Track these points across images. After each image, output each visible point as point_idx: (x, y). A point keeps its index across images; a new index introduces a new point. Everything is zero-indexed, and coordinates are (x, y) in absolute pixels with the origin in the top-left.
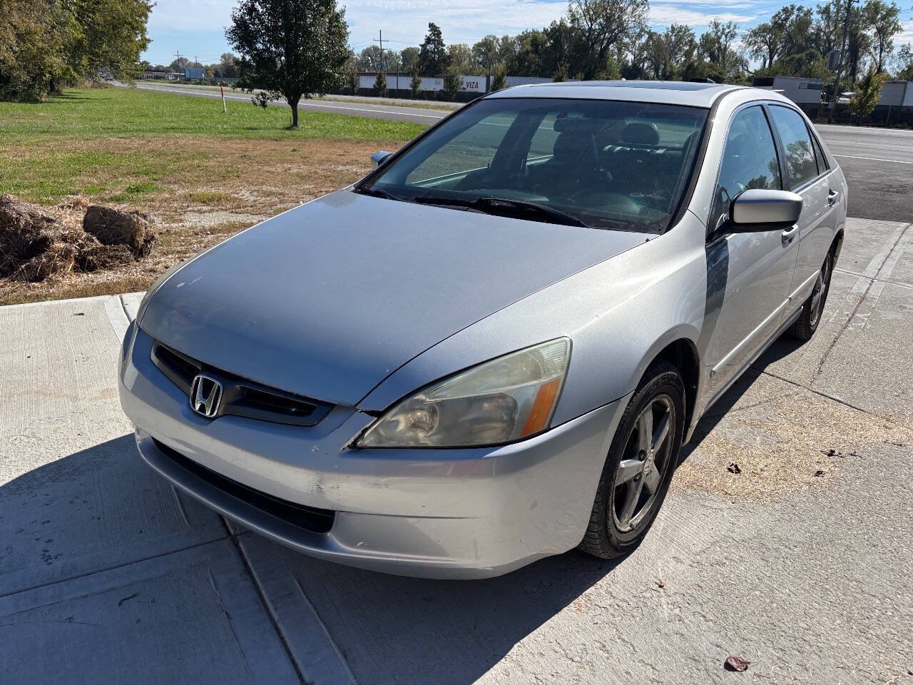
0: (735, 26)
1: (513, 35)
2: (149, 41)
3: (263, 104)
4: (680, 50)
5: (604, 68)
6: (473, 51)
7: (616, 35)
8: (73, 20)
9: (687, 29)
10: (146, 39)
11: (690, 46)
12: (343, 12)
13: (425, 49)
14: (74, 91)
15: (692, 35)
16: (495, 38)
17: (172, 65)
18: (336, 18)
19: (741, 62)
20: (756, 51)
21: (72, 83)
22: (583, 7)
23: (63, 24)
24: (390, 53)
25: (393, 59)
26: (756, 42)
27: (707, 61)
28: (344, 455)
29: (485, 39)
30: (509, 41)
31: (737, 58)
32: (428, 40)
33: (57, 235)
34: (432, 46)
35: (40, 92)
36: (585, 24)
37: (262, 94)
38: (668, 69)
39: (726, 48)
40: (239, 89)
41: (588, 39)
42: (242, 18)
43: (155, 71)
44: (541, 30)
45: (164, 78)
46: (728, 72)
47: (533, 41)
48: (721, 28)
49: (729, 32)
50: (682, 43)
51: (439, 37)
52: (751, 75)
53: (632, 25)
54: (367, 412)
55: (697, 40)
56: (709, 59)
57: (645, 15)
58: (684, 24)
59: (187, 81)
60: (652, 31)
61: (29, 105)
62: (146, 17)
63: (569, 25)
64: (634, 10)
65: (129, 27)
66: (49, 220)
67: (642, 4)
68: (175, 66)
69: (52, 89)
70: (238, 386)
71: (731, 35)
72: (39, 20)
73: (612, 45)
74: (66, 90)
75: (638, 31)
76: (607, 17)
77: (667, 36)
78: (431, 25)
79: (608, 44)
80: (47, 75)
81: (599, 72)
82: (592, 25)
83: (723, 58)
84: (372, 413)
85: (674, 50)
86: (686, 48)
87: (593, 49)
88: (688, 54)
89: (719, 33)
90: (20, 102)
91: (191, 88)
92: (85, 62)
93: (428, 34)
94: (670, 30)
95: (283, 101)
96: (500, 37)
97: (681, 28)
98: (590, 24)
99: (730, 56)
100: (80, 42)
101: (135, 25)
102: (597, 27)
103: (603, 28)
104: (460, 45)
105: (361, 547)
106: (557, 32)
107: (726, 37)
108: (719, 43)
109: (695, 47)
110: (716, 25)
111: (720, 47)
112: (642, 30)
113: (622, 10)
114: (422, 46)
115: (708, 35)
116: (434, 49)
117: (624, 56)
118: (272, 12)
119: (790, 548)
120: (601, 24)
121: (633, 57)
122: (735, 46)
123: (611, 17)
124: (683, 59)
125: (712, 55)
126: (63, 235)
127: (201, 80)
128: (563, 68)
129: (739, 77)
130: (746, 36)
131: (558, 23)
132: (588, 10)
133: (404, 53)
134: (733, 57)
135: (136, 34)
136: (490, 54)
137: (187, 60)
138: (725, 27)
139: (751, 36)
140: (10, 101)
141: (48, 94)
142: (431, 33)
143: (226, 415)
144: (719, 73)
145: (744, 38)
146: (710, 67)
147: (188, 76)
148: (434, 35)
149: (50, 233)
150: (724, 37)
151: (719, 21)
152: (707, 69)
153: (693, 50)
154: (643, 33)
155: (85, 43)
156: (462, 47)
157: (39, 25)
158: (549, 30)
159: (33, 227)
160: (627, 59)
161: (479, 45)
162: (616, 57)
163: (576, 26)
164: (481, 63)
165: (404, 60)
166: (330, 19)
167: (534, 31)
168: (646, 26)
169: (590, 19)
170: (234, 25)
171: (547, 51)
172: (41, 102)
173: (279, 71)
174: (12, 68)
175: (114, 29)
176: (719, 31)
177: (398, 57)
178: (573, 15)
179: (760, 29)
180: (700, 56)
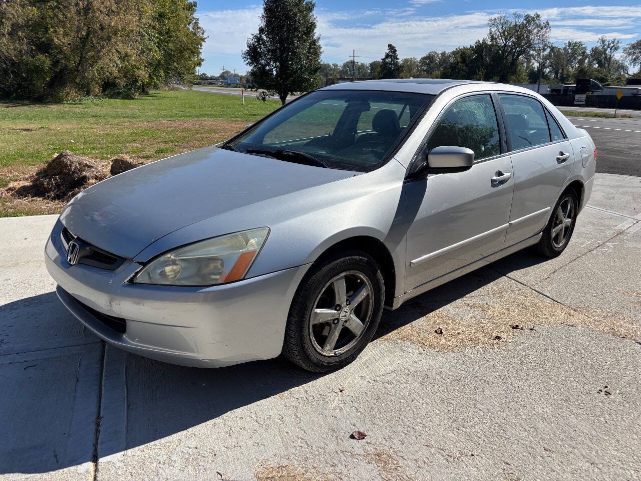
0: (618, 41)
1: (449, 50)
2: (203, 60)
3: (264, 99)
4: (575, 59)
5: (514, 72)
6: (420, 62)
7: (525, 49)
8: (156, 48)
9: (580, 44)
10: (201, 59)
11: (583, 56)
12: (319, 38)
13: (385, 62)
14: (158, 92)
15: (585, 48)
16: (436, 53)
17: (220, 76)
18: (314, 42)
19: (622, 67)
20: (635, 59)
21: (156, 87)
22: (500, 30)
23: (150, 50)
24: (362, 65)
25: (364, 69)
26: (634, 53)
27: (596, 67)
28: (125, 286)
29: (429, 54)
30: (446, 55)
31: (619, 64)
32: (387, 56)
33: (92, 175)
34: (390, 60)
35: (134, 93)
36: (501, 42)
37: (263, 92)
38: (565, 72)
39: (610, 58)
40: (249, 90)
41: (504, 52)
42: (253, 45)
43: (210, 79)
44: (469, 47)
45: (214, 84)
46: (613, 74)
47: (462, 54)
48: (607, 43)
49: (613, 46)
50: (576, 54)
51: (395, 54)
52: (630, 77)
53: (537, 42)
54: (138, 262)
55: (588, 52)
56: (597, 65)
57: (547, 35)
58: (578, 41)
59: (229, 85)
60: (553, 46)
61: (126, 101)
62: (201, 45)
63: (490, 43)
64: (539, 31)
65: (189, 51)
66: (90, 167)
67: (545, 27)
68: (222, 76)
69: (143, 90)
70: (88, 248)
71: (615, 48)
72: (133, 48)
73: (521, 56)
74: (151, 92)
75: (541, 46)
76: (518, 37)
77: (565, 49)
78: (390, 46)
79: (518, 55)
80: (140, 82)
81: (510, 75)
82: (506, 42)
83: (609, 65)
84: (141, 263)
85: (570, 59)
86: (580, 58)
87: (507, 60)
88: (581, 62)
89: (605, 47)
90: (122, 99)
91: (229, 90)
92: (162, 74)
93: (387, 51)
94: (567, 44)
95: (277, 97)
96: (439, 52)
97: (576, 43)
98: (505, 42)
99: (614, 63)
100: (159, 61)
101: (194, 50)
102: (510, 44)
103: (515, 44)
104: (411, 59)
105: (137, 341)
106: (480, 48)
107: (611, 49)
108: (605, 53)
109: (586, 57)
110: (603, 41)
111: (606, 57)
112: (545, 45)
113: (530, 32)
114: (383, 59)
115: (596, 48)
116: (391, 62)
117: (531, 64)
118: (273, 40)
119: (444, 379)
120: (513, 42)
121: (538, 64)
122: (618, 56)
123: (520, 37)
124: (577, 65)
125: (599, 63)
126: (96, 175)
127: (237, 84)
128: (481, 73)
129: (620, 78)
130: (627, 49)
131: (481, 42)
132: (504, 32)
133: (371, 65)
134: (616, 64)
135: (194, 56)
136: (432, 65)
137: (230, 72)
138: (610, 42)
139: (630, 49)
140: (116, 98)
141: (139, 94)
142: (389, 51)
143: (80, 263)
144: (604, 75)
145: (625, 50)
146: (597, 70)
147: (229, 82)
148: (391, 52)
149: (88, 174)
150: (609, 49)
151: (605, 39)
152: (594, 73)
153: (585, 59)
154: (546, 47)
155: (163, 62)
156: (413, 60)
157: (133, 51)
158: (474, 46)
159: (79, 170)
160: (534, 66)
161: (424, 58)
162: (525, 65)
163: (495, 43)
164: (425, 71)
165: (371, 70)
166: (310, 44)
167: (464, 47)
168: (549, 42)
169: (505, 38)
170: (248, 49)
171: (472, 61)
172: (135, 99)
173: (275, 78)
174: (115, 78)
175: (180, 53)
176: (605, 45)
177: (367, 68)
178: (492, 36)
179: (638, 43)
180: (590, 64)
